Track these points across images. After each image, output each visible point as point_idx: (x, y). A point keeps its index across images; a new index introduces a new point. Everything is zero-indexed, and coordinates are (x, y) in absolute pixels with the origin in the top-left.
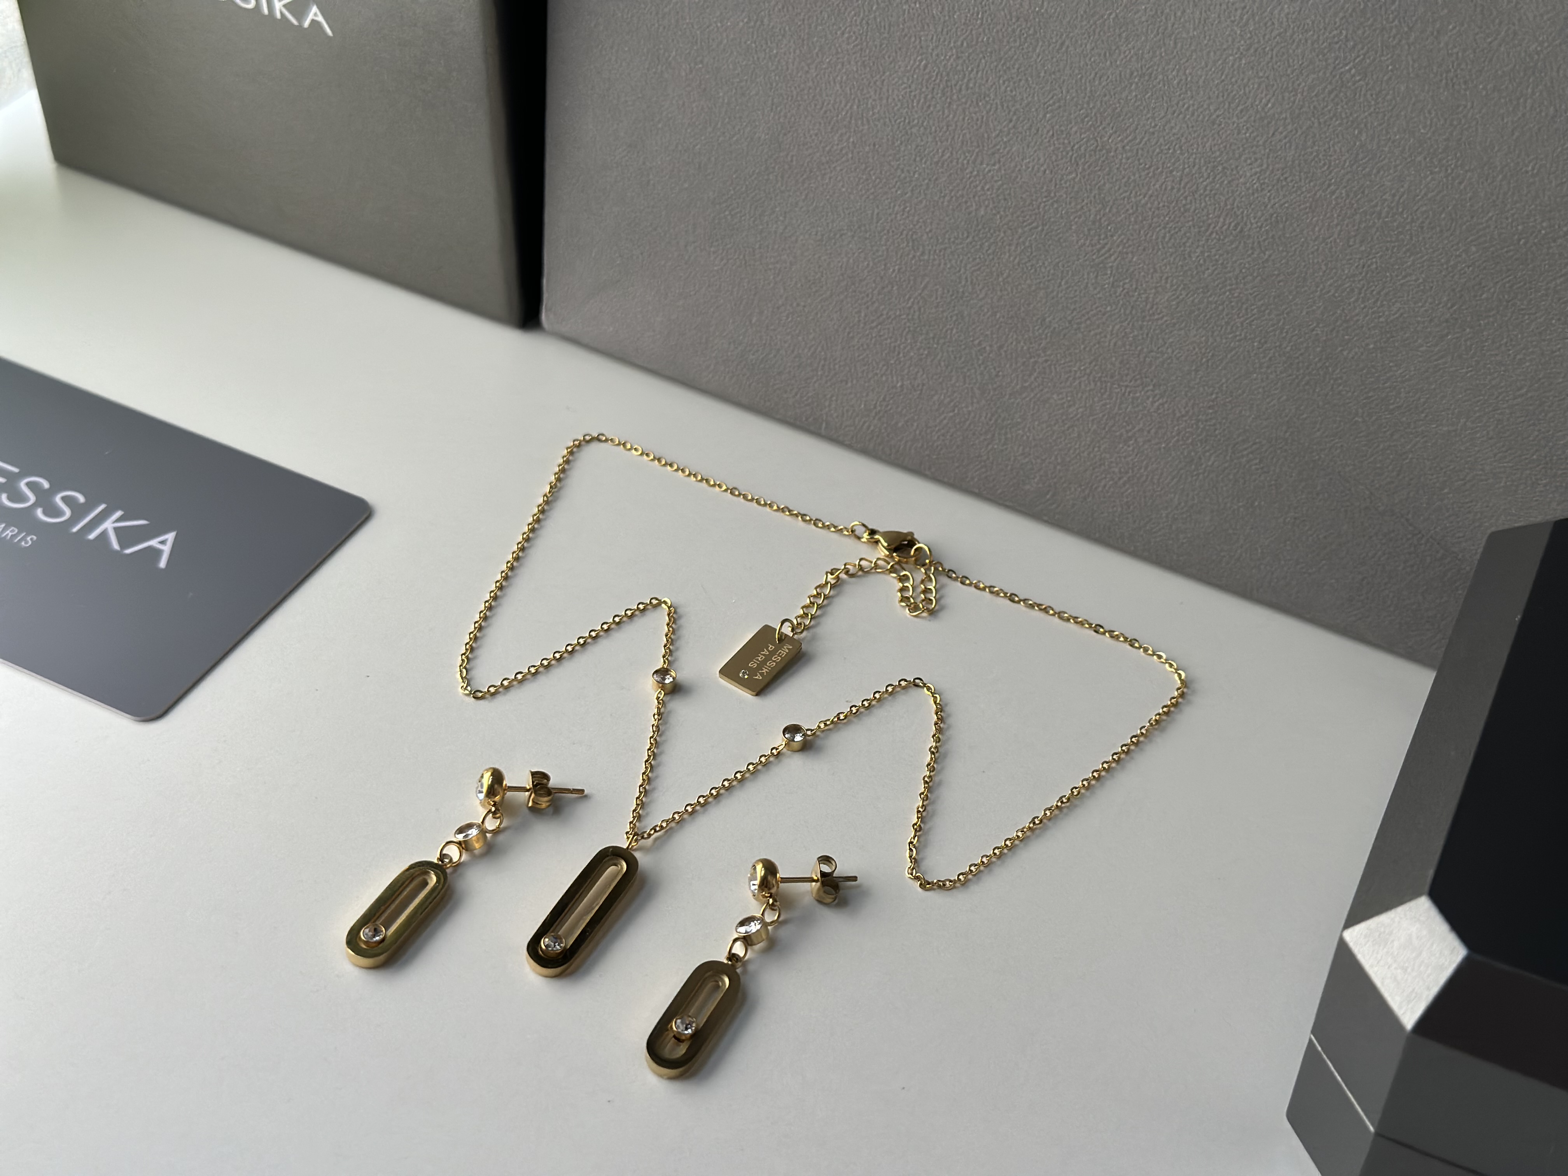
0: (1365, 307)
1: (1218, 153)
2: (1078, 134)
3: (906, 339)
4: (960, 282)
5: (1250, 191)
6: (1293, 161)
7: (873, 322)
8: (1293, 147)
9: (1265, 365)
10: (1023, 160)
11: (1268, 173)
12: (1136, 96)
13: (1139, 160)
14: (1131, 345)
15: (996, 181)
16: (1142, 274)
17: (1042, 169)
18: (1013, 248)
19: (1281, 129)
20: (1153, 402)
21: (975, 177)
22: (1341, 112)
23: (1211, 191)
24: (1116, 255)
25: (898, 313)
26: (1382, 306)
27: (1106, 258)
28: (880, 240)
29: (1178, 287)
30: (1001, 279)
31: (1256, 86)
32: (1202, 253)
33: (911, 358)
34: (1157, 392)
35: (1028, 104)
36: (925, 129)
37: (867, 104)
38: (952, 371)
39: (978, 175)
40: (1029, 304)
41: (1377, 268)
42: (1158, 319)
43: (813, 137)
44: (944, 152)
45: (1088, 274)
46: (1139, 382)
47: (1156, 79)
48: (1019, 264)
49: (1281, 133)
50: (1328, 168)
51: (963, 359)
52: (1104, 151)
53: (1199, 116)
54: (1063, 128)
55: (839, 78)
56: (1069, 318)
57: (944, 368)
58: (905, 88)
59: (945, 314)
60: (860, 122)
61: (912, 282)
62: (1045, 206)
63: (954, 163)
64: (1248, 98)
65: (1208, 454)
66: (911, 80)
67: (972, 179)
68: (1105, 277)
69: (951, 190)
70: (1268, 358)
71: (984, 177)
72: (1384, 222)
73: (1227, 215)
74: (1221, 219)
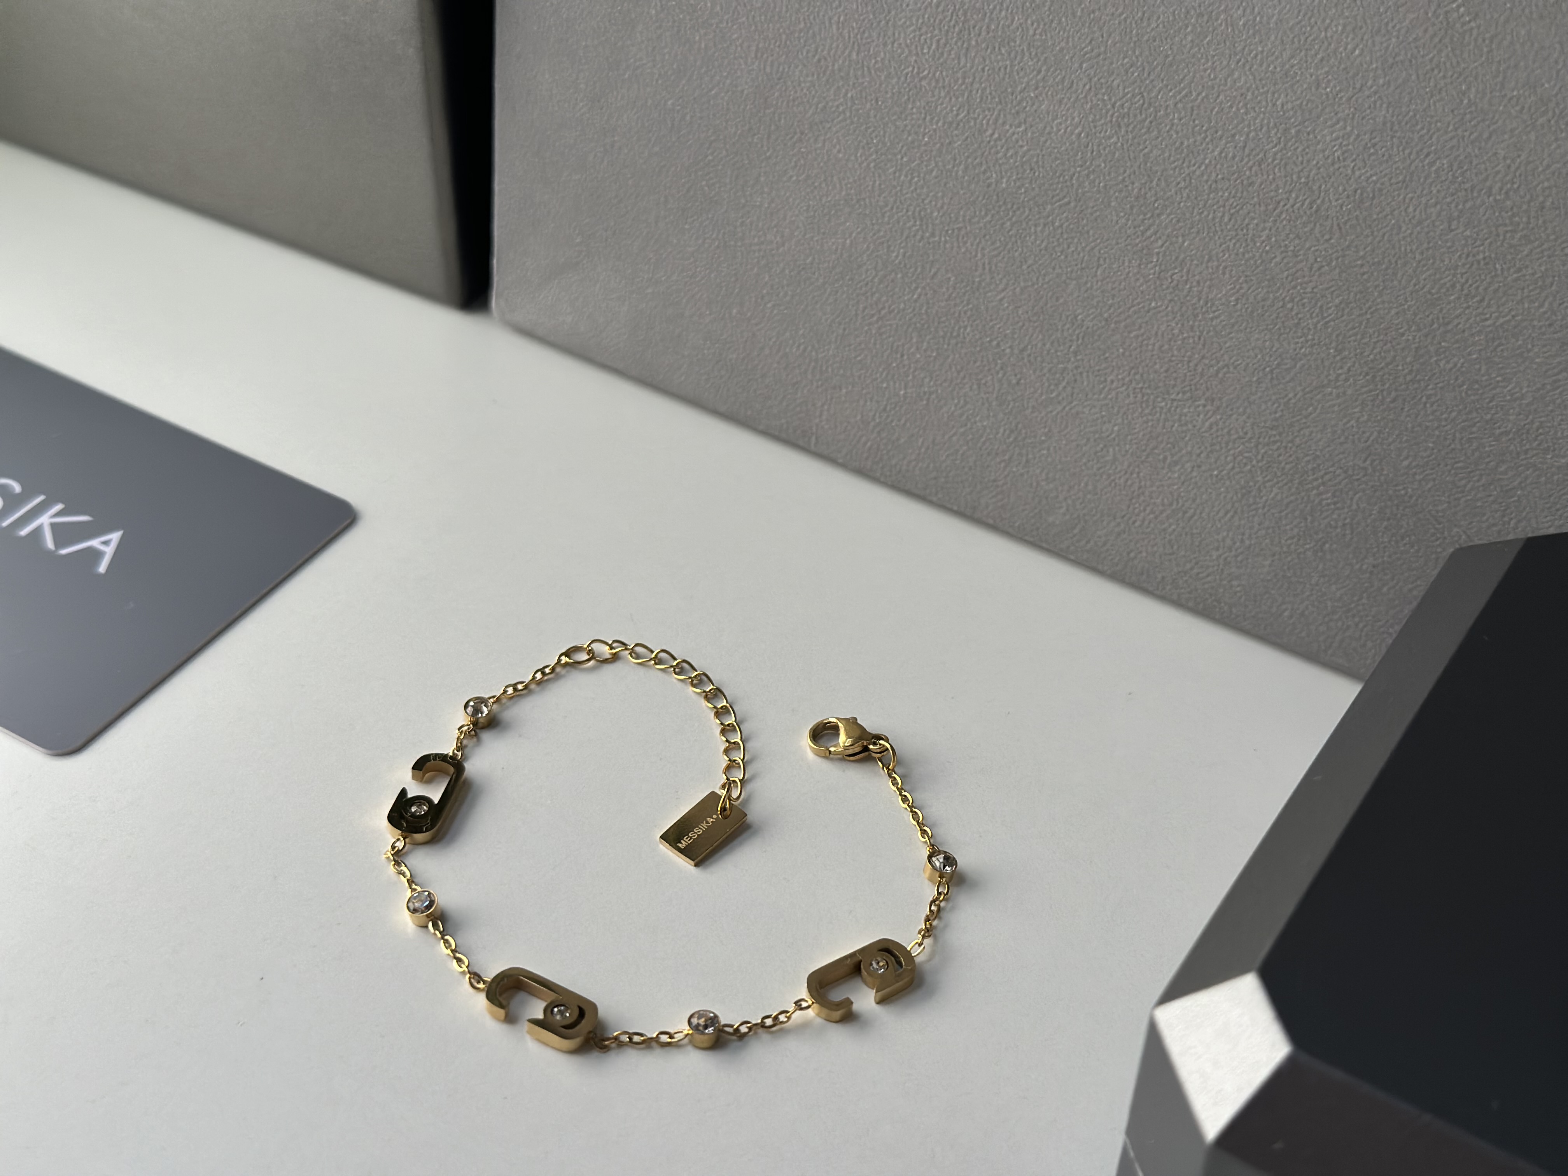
0: (1468, 307)
1: (1291, 113)
2: (1121, 88)
3: (912, 338)
4: (976, 270)
5: (1330, 161)
6: (1384, 123)
7: (873, 315)
8: (1384, 106)
9: (1343, 376)
10: (1054, 120)
11: (1352, 139)
12: (1192, 41)
13: (1194, 121)
14: (1179, 350)
15: (1022, 146)
16: (1195, 262)
17: (1077, 131)
18: (1040, 229)
19: (1369, 83)
20: (1203, 422)
21: (996, 141)
22: (1445, 63)
23: (1281, 160)
24: (1164, 238)
25: (902, 306)
26: (1489, 306)
27: (1152, 243)
28: (883, 216)
29: (1238, 280)
30: (1025, 267)
31: (1340, 28)
32: (1269, 237)
33: (917, 361)
34: (1209, 407)
35: (1062, 50)
36: (937, 81)
37: (869, 51)
38: (964, 378)
39: (999, 139)
40: (1057, 299)
41: (1484, 258)
42: (1212, 319)
43: (805, 91)
44: (958, 110)
45: (1130, 262)
46: (1188, 394)
47: (1217, 20)
48: (1046, 249)
49: (1370, 88)
50: (1429, 131)
51: (978, 364)
52: (1152, 110)
53: (1269, 66)
54: (1103, 81)
55: (836, 18)
56: (1106, 315)
57: (955, 374)
58: (914, 31)
59: (957, 309)
60: (859, 73)
61: (919, 270)
62: (1079, 177)
63: (972, 124)
64: (1330, 44)
65: (1268, 485)
66: (920, 21)
67: (992, 143)
68: (1150, 266)
69: (968, 157)
70: (1346, 368)
71: (1006, 140)
72: (1495, 200)
73: (1300, 190)
74: (1294, 195)
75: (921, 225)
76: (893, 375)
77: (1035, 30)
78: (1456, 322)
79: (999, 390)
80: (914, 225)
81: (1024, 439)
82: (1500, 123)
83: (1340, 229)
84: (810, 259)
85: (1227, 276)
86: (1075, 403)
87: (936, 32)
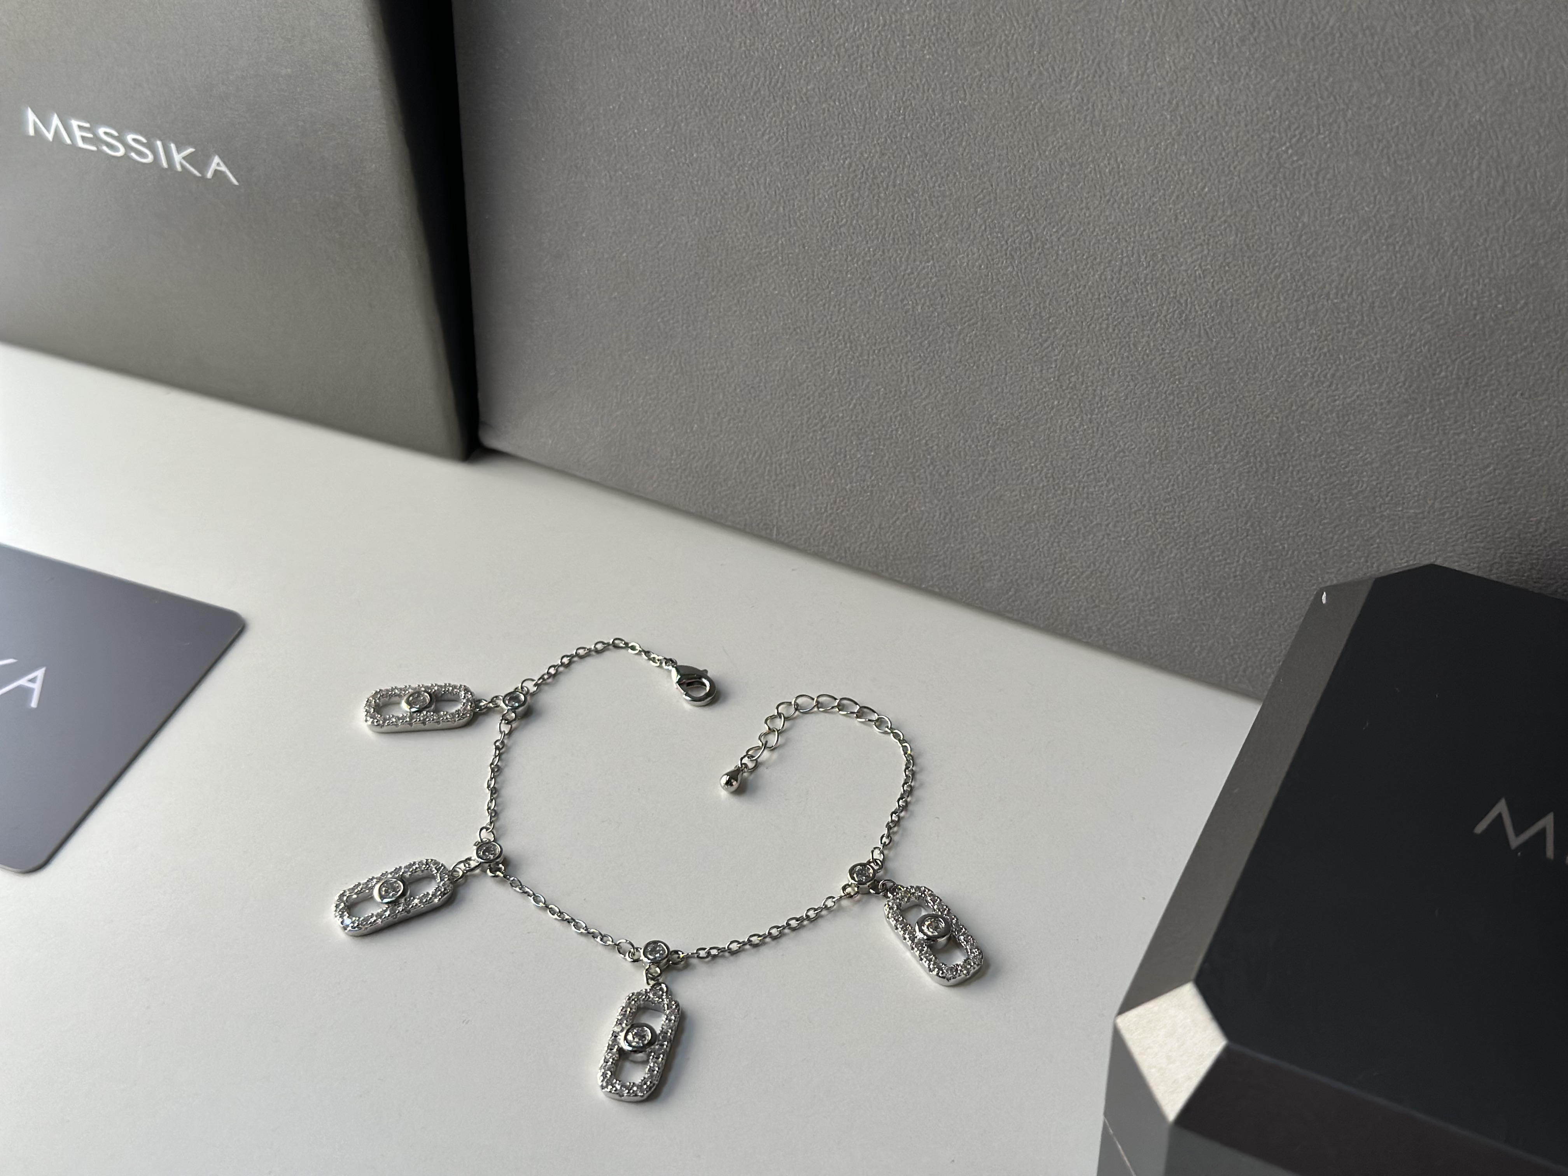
0: (1320, 391)
1: (1157, 241)
2: (1011, 227)
3: (852, 442)
4: (902, 382)
5: (1193, 278)
6: (1234, 246)
8: (1233, 232)
9: (1221, 454)
10: (957, 255)
11: (1209, 259)
12: (1068, 187)
13: (1076, 251)
14: (1081, 439)
15: (932, 278)
16: (1088, 366)
17: (977, 264)
18: (952, 345)
19: (1220, 213)
20: (1108, 498)
21: (909, 275)
22: (1280, 195)
23: (1152, 279)
24: (1060, 348)
25: (841, 415)
26: (1337, 389)
27: (1050, 352)
28: (817, 341)
29: (1125, 379)
30: (943, 377)
31: (1191, 171)
32: (1148, 343)
33: (858, 460)
34: (1111, 486)
35: (958, 198)
37: (793, 205)
39: (912, 272)
40: (974, 403)
41: (1329, 351)
42: (1107, 412)
43: (740, 240)
44: (875, 250)
45: (1033, 368)
47: (1087, 169)
48: (960, 361)
49: (1220, 218)
50: (1272, 250)
51: (911, 460)
52: (1039, 243)
53: (1134, 204)
55: (762, 180)
56: (1016, 414)
57: (892, 469)
58: (831, 187)
59: (889, 415)
60: (787, 224)
61: (852, 384)
62: (983, 301)
63: (887, 261)
64: (1183, 184)
65: (1168, 547)
66: (836, 179)
67: (906, 276)
68: (1050, 370)
69: (886, 289)
70: (1223, 447)
71: (918, 274)
72: (1334, 304)
73: (1170, 303)
74: (1165, 308)
75: (851, 348)
76: (839, 473)
77: (935, 182)
78: (1310, 403)
79: (931, 481)
80: (846, 347)
81: (958, 520)
82: (1331, 241)
83: (1207, 333)
84: (758, 379)
85: (1116, 376)
86: (998, 488)
87: (850, 188)
